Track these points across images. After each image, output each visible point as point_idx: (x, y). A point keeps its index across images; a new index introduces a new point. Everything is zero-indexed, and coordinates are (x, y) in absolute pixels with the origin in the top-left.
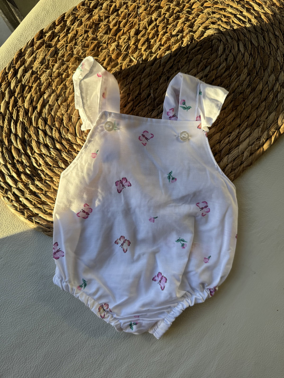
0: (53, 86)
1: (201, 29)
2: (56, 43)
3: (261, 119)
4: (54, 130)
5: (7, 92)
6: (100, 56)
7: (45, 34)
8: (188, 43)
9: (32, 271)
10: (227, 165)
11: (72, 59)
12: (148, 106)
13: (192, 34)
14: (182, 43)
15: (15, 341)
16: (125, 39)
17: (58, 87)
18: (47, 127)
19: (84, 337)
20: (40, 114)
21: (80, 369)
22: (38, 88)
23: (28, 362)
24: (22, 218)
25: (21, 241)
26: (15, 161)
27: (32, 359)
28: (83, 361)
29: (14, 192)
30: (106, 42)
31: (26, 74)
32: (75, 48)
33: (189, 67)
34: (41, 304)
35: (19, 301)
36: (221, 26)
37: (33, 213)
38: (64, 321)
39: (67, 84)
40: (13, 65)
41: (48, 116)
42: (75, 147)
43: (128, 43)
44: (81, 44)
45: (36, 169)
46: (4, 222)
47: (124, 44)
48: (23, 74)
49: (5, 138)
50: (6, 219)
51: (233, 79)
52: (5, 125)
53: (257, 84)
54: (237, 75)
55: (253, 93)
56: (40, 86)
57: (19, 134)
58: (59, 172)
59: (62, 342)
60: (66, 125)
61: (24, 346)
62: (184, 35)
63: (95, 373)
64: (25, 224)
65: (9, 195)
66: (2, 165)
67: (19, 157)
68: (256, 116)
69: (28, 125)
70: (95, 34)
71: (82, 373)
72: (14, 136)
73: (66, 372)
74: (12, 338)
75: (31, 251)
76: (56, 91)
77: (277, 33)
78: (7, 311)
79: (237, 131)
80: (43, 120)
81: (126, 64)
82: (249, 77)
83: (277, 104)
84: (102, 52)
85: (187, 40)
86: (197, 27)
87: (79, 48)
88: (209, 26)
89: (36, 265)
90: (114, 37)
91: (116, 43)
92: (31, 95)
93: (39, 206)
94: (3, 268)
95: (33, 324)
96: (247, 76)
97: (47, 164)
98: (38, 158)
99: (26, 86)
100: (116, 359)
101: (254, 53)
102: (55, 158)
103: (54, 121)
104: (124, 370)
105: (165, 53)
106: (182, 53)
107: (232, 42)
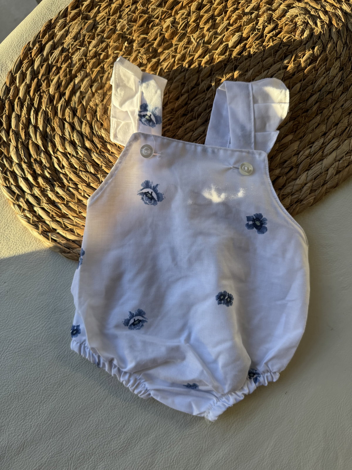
0: (87, 68)
1: (282, 7)
2: (96, 15)
4: (84, 124)
5: (28, 73)
6: (150, 34)
7: (83, 2)
8: (264, 23)
9: (42, 302)
10: (306, 184)
11: (114, 36)
12: (207, 100)
13: (271, 12)
14: (257, 23)
15: (14, 391)
16: (183, 14)
17: (94, 71)
18: (76, 119)
19: (102, 393)
20: (68, 102)
21: (93, 434)
22: (68, 69)
23: (28, 420)
24: (35, 233)
25: (31, 263)
26: (32, 160)
27: (34, 416)
28: (98, 425)
29: (27, 200)
30: (159, 17)
31: (55, 51)
32: (119, 22)
33: (263, 55)
34: (51, 346)
35: (23, 339)
36: (310, 5)
37: (50, 228)
38: (78, 370)
39: (105, 67)
40: (40, 39)
41: (78, 106)
42: (109, 147)
43: (188, 20)
44: (126, 18)
45: (57, 172)
46: (12, 236)
47: (182, 21)
48: (50, 51)
49: (22, 129)
50: (15, 233)
51: (320, 74)
52: (23, 114)
54: (326, 68)
55: (346, 93)
56: (71, 67)
57: (39, 126)
58: (86, 177)
59: (73, 397)
60: (100, 118)
61: (25, 398)
62: (260, 13)
63: (113, 442)
64: (38, 242)
65: (22, 202)
66: (15, 163)
67: (37, 155)
68: (347, 124)
69: (52, 115)
70: (146, 5)
71: (97, 440)
72: (33, 128)
73: (75, 436)
74: (10, 387)
75: (44, 277)
76: (90, 75)
78: (7, 350)
79: (322, 141)
80: (71, 110)
81: (183, 46)
82: (341, 72)
84: (153, 29)
85: (264, 20)
86: (278, 4)
87: (123, 22)
88: (294, 4)
89: (48, 294)
90: (170, 11)
91: (171, 19)
92: (59, 78)
93: (58, 219)
94: (7, 296)
95: (39, 371)
96: (340, 71)
97: (71, 166)
98: (61, 157)
99: (54, 66)
100: (142, 426)
101: (350, 42)
102: (82, 159)
103: (85, 113)
104: (151, 441)
105: (233, 35)
106: (256, 37)
107: (322, 26)
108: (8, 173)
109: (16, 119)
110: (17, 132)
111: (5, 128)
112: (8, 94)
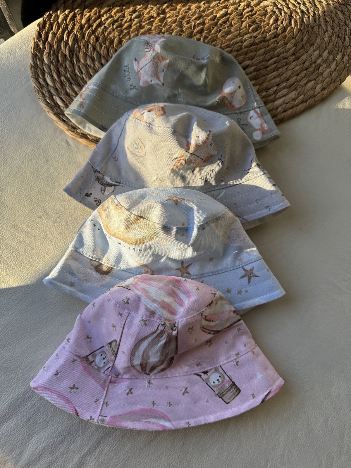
0: (112, 12)
3: (300, 84)
4: (103, 47)
8: (244, 7)
14: (239, 6)
17: (117, 15)
18: (98, 44)
22: (98, 10)
26: (59, 64)
29: (49, 90)
39: (126, 14)
41: (101, 35)
45: (76, 76)
49: (56, 42)
51: (279, 45)
52: (59, 33)
53: (301, 55)
54: (284, 43)
55: (297, 61)
56: (101, 9)
57: (69, 43)
60: (116, 46)
65: (45, 91)
66: (45, 64)
67: (63, 61)
68: (295, 81)
69: (80, 38)
72: (64, 43)
76: (114, 17)
77: (327, 19)
79: (275, 88)
80: (96, 37)
81: (184, 10)
83: (317, 75)
85: (244, 5)
92: (90, 15)
96: (294, 46)
98: (81, 66)
101: (303, 29)
103: (106, 40)
105: (221, 10)
106: (237, 14)
107: (285, 15)
108: (39, 69)
109: (52, 35)
110: (51, 44)
111: (43, 39)
112: (50, 18)
